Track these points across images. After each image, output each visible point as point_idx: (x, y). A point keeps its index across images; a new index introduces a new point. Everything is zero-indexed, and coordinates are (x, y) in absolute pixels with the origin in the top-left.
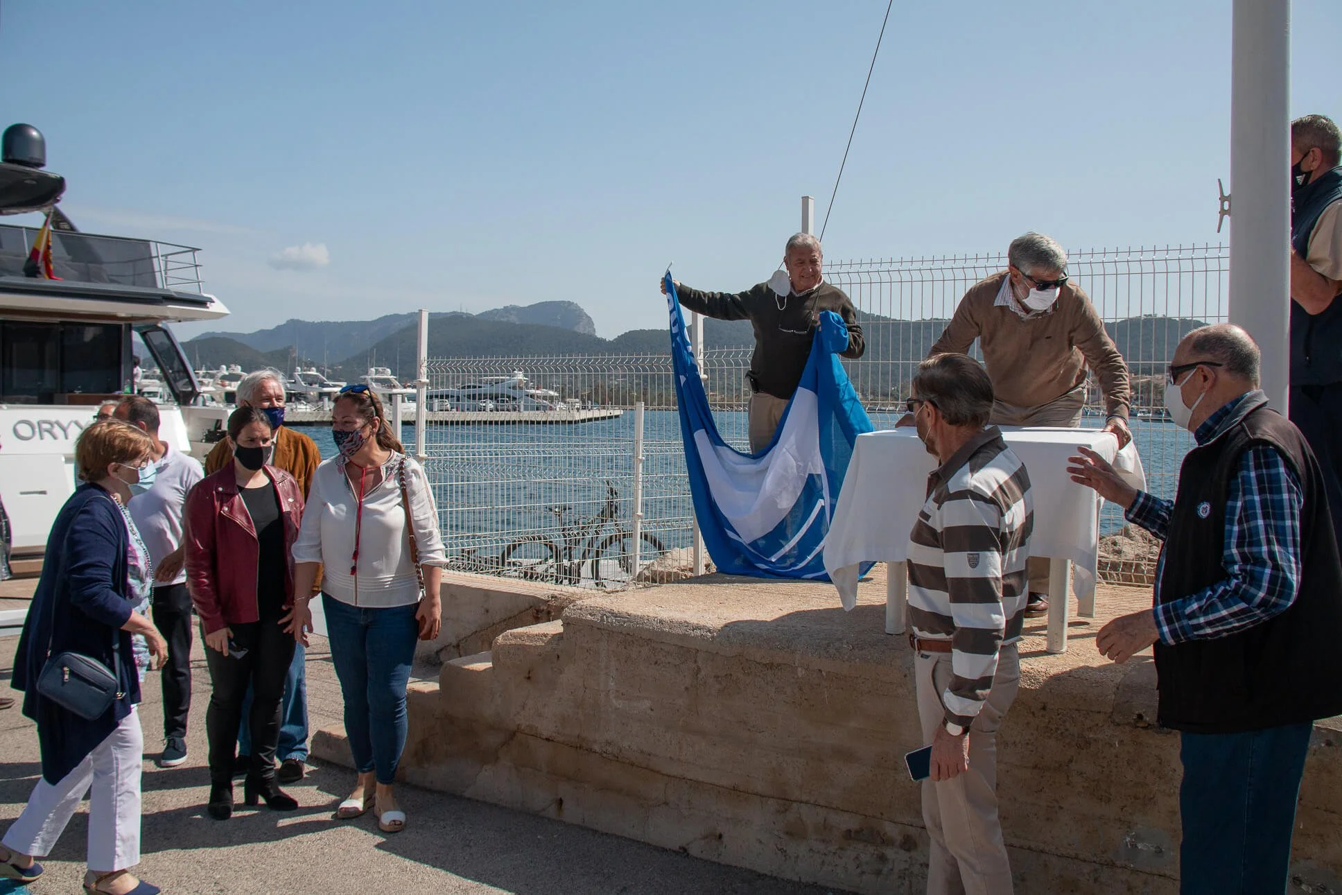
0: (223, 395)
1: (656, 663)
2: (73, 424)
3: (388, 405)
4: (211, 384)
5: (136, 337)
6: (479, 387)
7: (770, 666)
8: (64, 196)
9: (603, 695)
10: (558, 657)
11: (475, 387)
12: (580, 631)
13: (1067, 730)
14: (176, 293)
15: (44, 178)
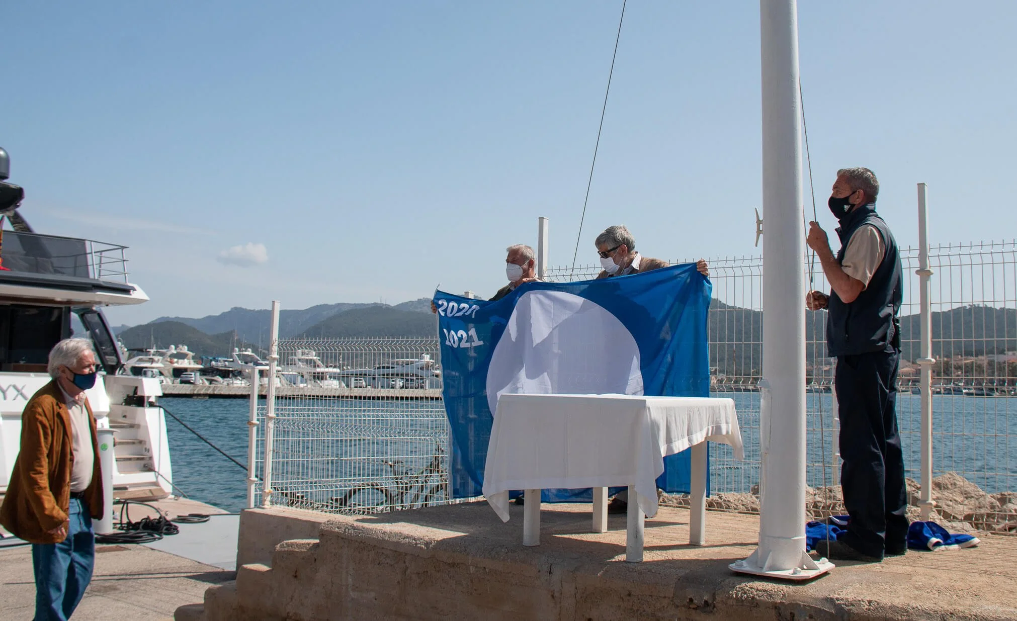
0: (171, 371)
1: (379, 564)
2: (11, 388)
3: (313, 382)
4: (160, 361)
5: (74, 316)
6: (392, 368)
7: (453, 565)
8: (23, 202)
9: (344, 588)
10: (315, 560)
11: (388, 368)
12: (330, 540)
13: (644, 611)
14: (104, 282)
15: (7, 189)
